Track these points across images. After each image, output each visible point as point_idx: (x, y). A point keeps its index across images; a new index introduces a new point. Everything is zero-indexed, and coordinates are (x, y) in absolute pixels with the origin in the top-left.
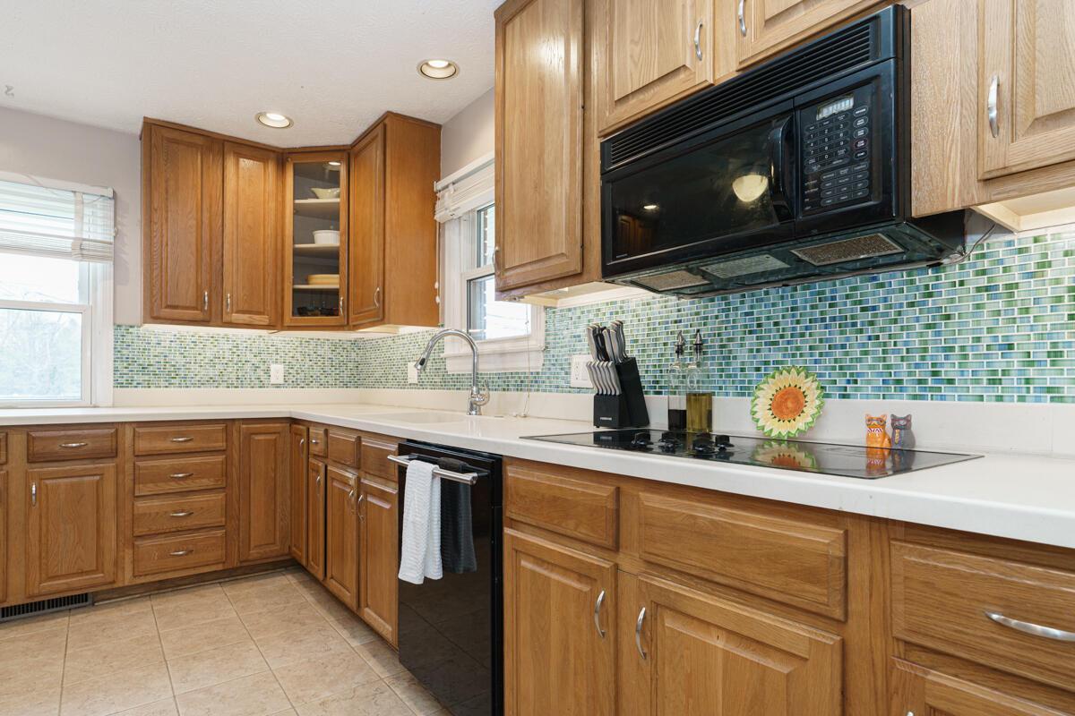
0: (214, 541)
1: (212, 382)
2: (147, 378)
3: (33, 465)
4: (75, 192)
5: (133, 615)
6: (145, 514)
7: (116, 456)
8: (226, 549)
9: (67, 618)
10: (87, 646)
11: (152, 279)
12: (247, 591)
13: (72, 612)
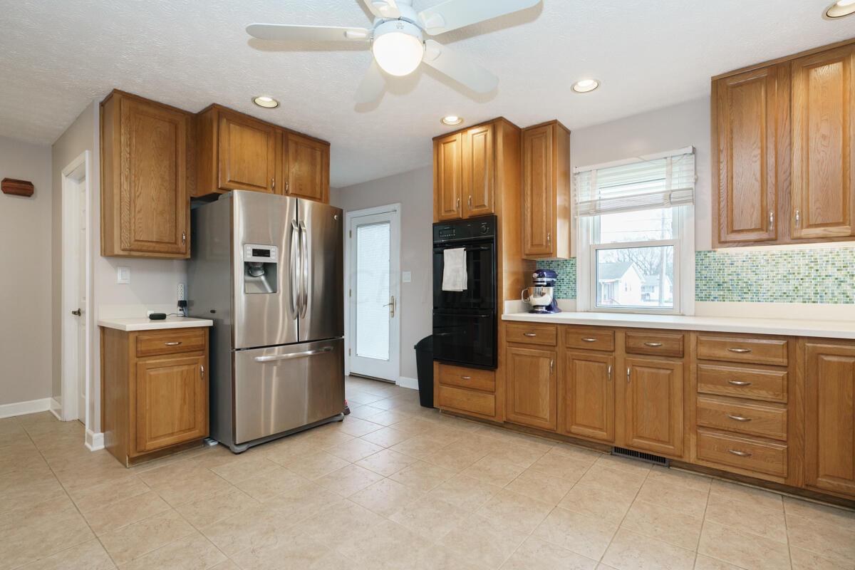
0: (774, 453)
1: (785, 296)
2: (722, 293)
3: (630, 355)
4: (666, 158)
5: (692, 491)
6: (707, 409)
7: (683, 357)
8: (788, 465)
9: (649, 470)
10: (650, 500)
11: (719, 210)
12: (810, 520)
13: (655, 467)
